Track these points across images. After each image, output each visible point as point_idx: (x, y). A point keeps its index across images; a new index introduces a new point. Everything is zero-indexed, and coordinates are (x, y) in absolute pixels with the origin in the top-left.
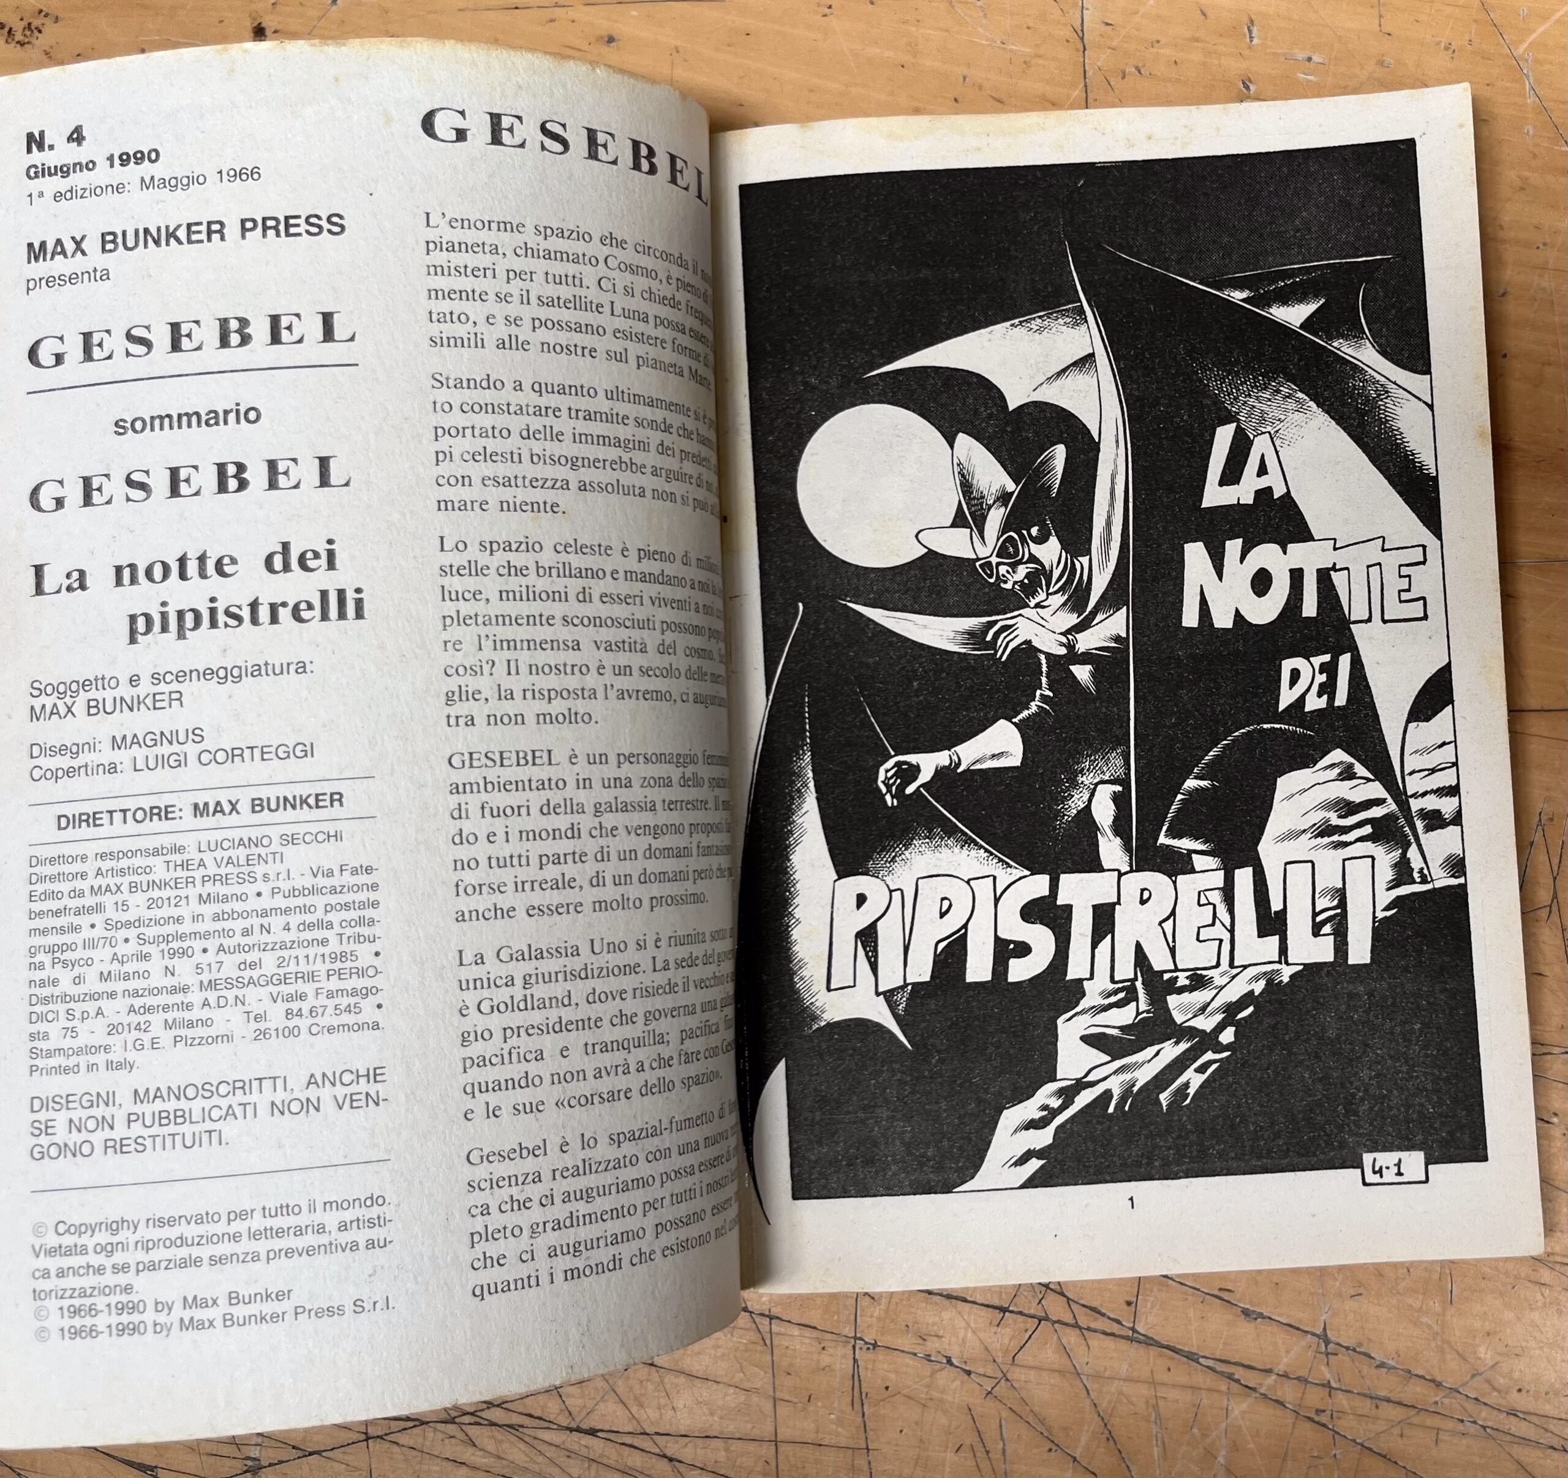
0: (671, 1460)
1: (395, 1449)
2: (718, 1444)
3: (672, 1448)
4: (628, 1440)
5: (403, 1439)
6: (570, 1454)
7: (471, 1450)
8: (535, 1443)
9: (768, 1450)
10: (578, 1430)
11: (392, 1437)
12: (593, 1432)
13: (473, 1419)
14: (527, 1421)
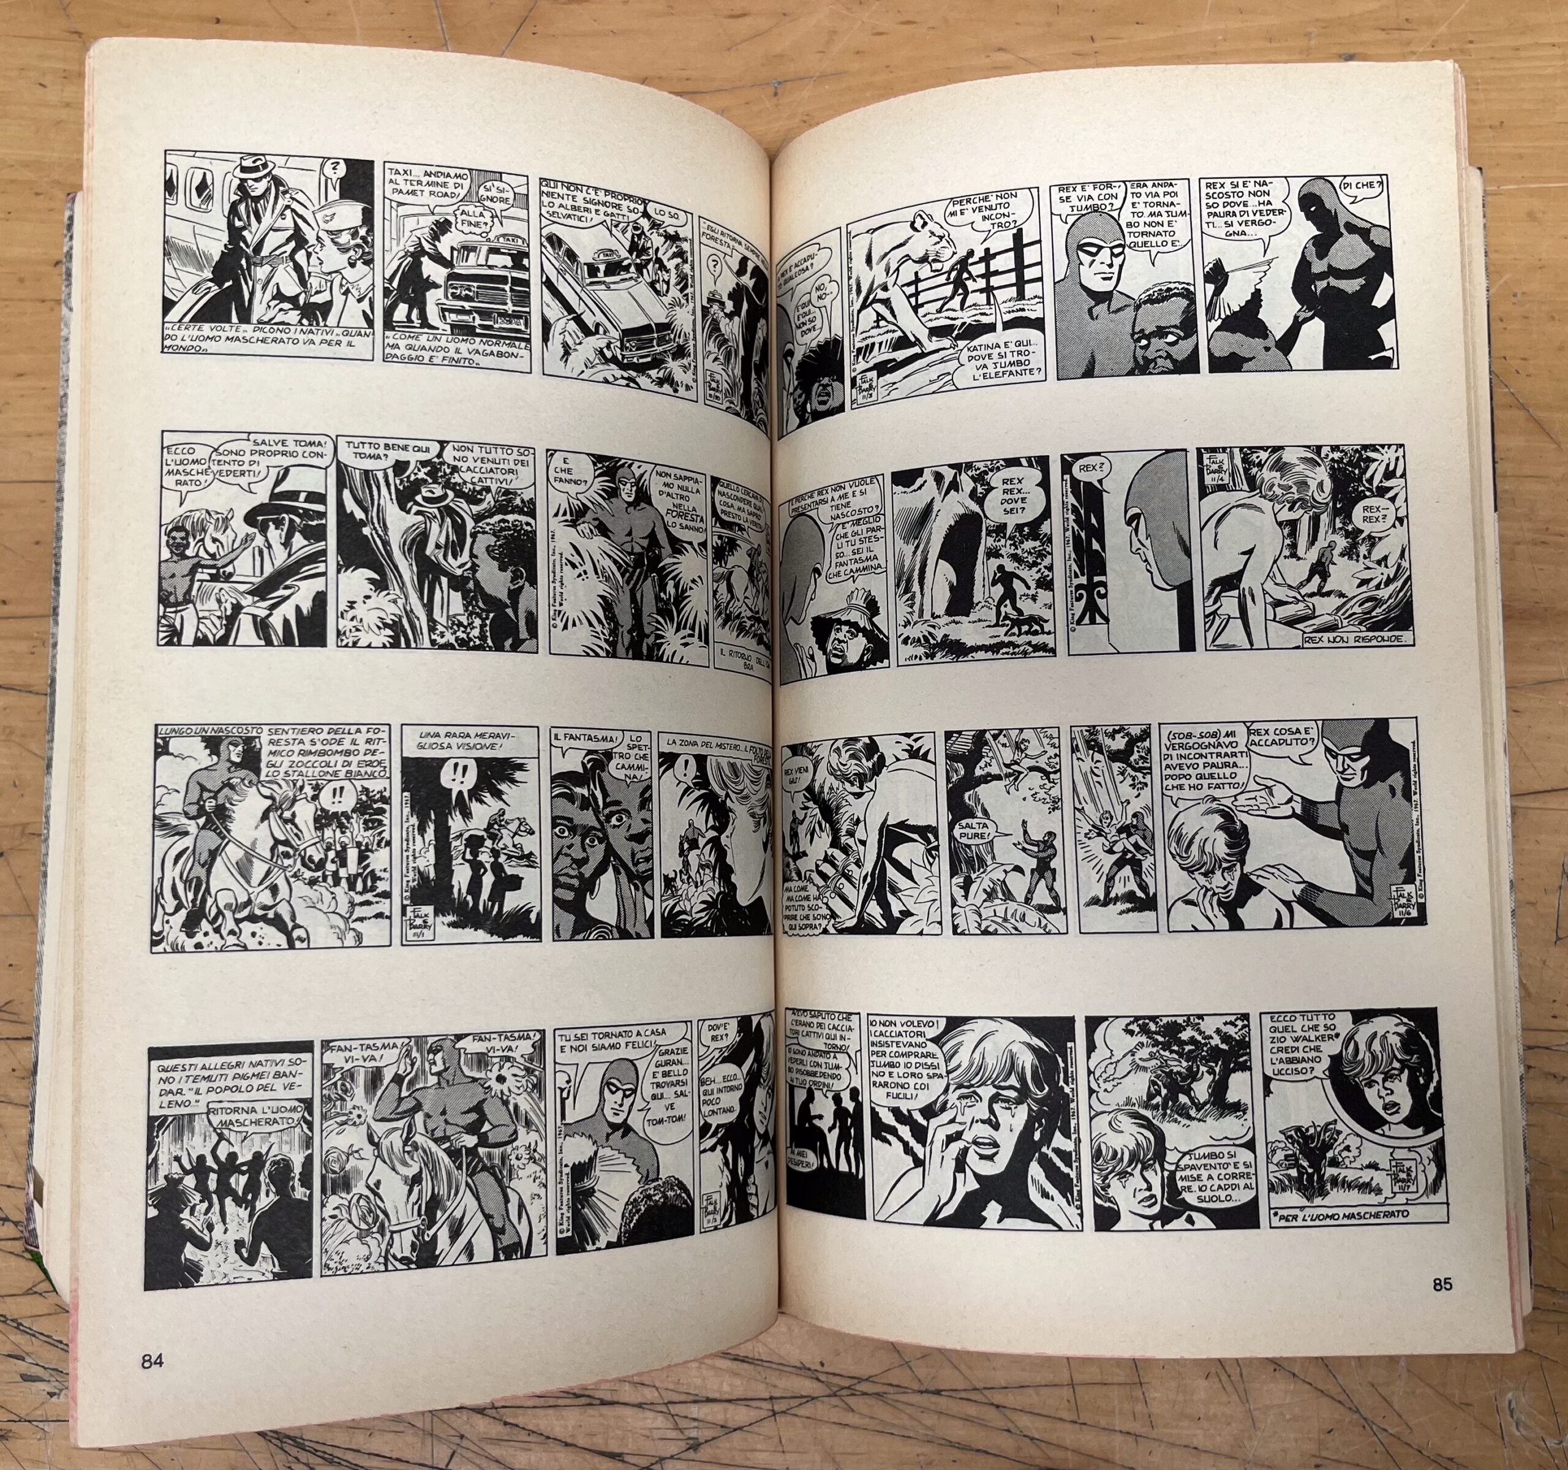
0: (998, 1407)
1: (796, 1419)
2: (1031, 1391)
3: (998, 1398)
4: (963, 1395)
5: (802, 1411)
6: (924, 1410)
7: (851, 1414)
8: (899, 1405)
9: (1066, 1392)
10: (927, 1392)
11: (793, 1411)
12: (938, 1392)
13: (849, 1392)
14: (891, 1390)
